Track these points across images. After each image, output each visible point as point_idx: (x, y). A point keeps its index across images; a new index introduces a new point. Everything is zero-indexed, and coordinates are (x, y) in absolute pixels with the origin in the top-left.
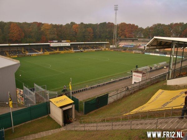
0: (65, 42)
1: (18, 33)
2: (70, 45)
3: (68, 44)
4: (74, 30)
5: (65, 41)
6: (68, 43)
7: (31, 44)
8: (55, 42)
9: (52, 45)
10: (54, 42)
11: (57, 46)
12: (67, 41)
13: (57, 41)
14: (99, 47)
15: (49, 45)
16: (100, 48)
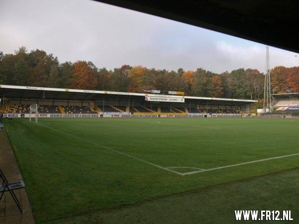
0: (174, 95)
1: (86, 77)
2: (183, 101)
3: (180, 99)
4: (187, 80)
5: (175, 93)
6: (181, 97)
7: (109, 93)
8: (156, 94)
9: (150, 98)
10: (153, 93)
11: (158, 101)
12: (178, 93)
13: (159, 92)
14: (238, 111)
15: (144, 97)
16: (239, 113)
